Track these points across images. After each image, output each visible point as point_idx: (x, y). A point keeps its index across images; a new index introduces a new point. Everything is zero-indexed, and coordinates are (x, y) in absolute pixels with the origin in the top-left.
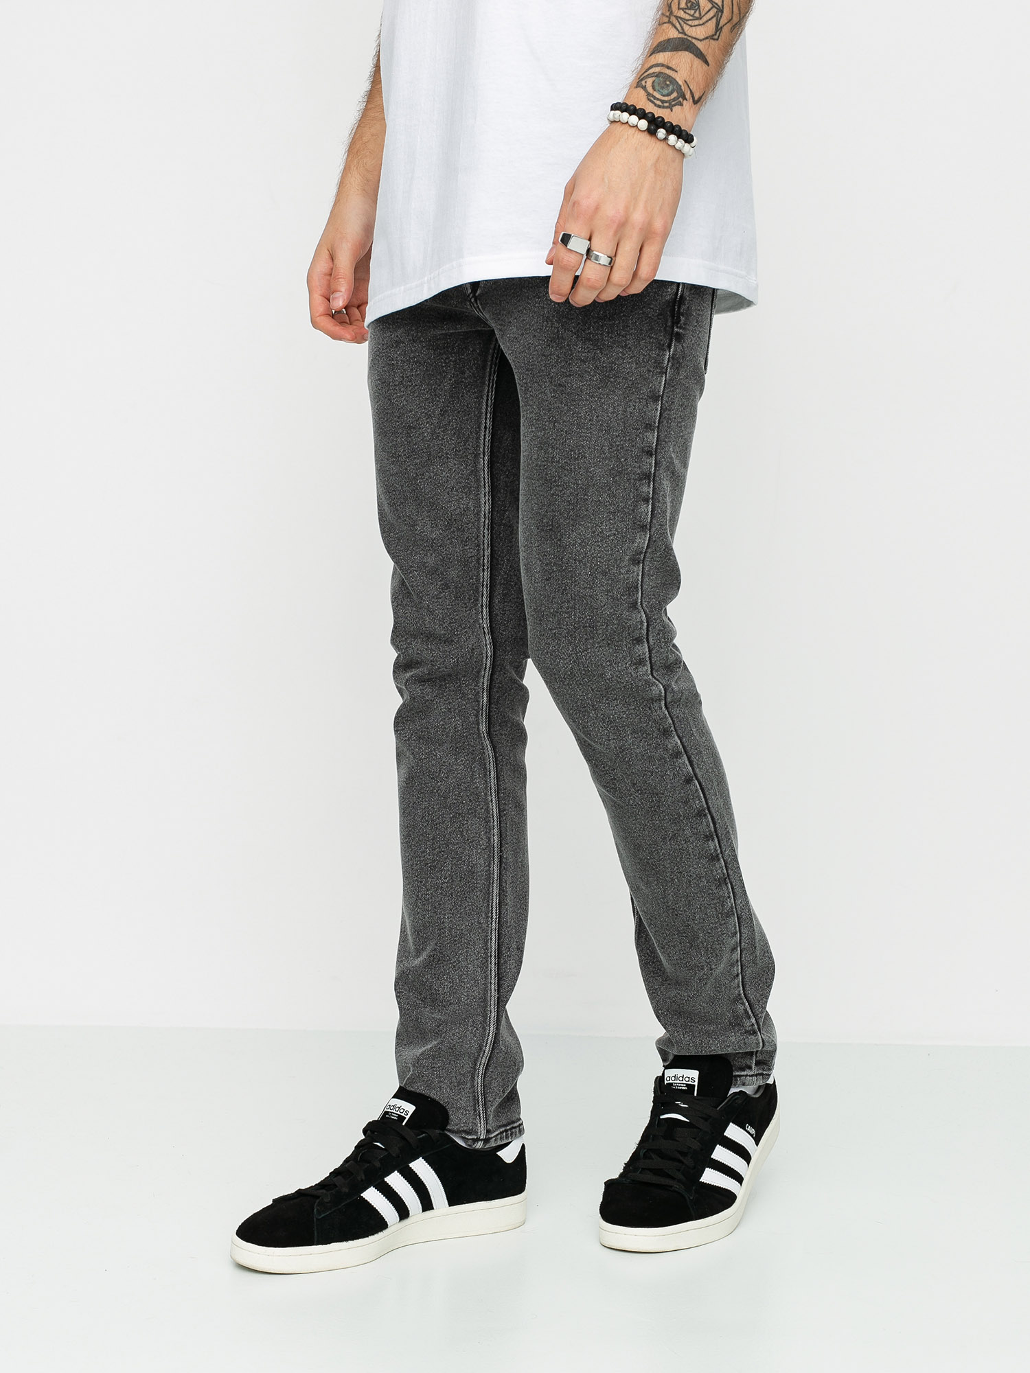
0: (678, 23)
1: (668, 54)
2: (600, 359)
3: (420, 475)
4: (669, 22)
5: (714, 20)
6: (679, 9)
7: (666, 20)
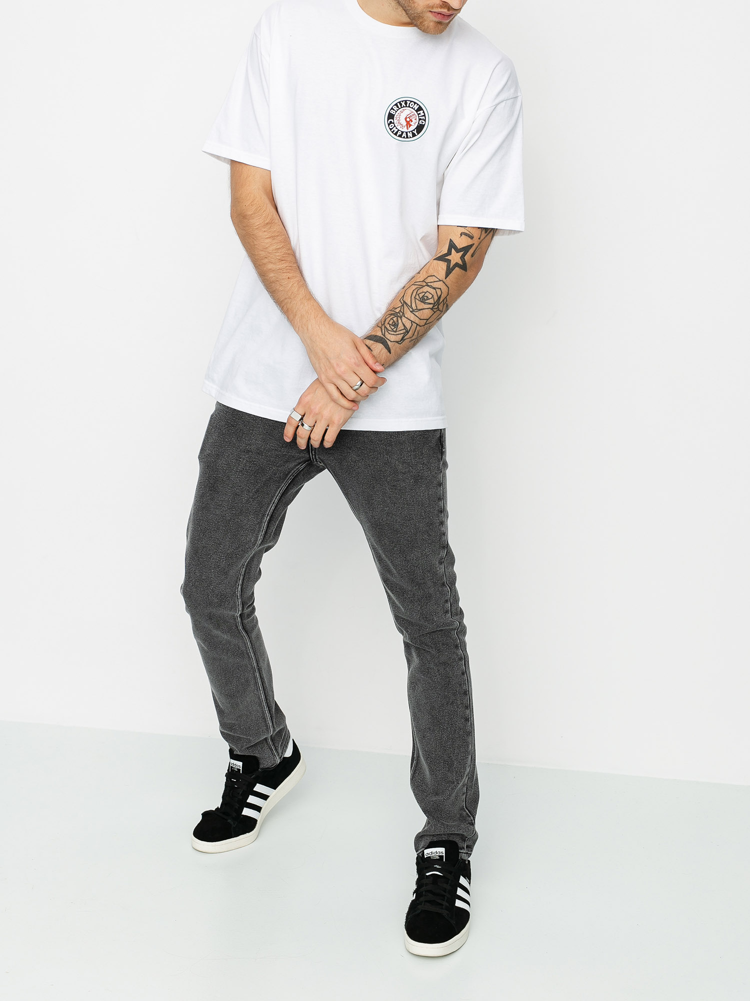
1: (372, 342)
2: (412, 472)
5: (402, 335)
6: (388, 323)
7: (380, 325)
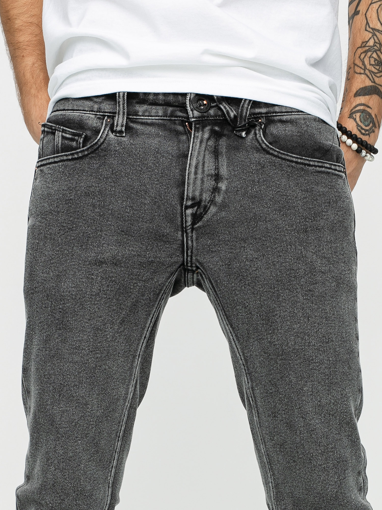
0: (370, 76)
3: (99, 366)
4: (365, 74)
